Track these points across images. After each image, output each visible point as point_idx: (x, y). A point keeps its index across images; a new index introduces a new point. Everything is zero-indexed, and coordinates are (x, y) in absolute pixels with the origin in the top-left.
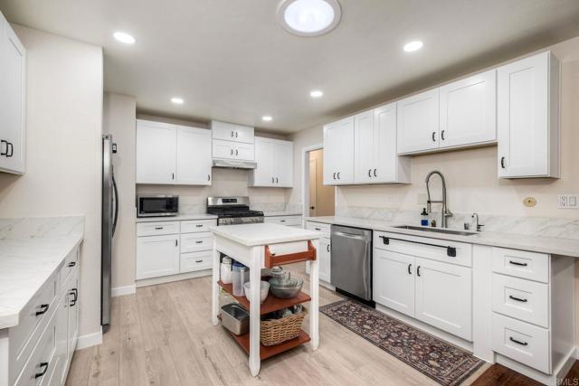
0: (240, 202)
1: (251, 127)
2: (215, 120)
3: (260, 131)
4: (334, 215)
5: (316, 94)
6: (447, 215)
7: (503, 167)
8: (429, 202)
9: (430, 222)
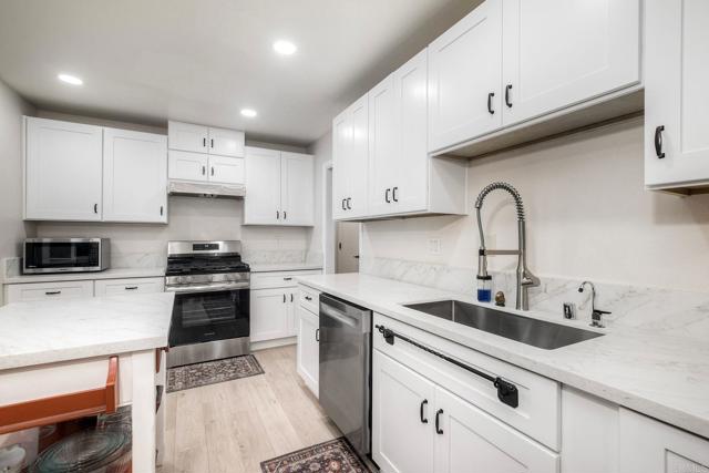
0: (223, 249)
1: (241, 131)
2: (174, 120)
3: (254, 139)
4: (357, 271)
5: (284, 48)
6: (527, 283)
7: (661, 155)
8: (482, 253)
9: (494, 295)
